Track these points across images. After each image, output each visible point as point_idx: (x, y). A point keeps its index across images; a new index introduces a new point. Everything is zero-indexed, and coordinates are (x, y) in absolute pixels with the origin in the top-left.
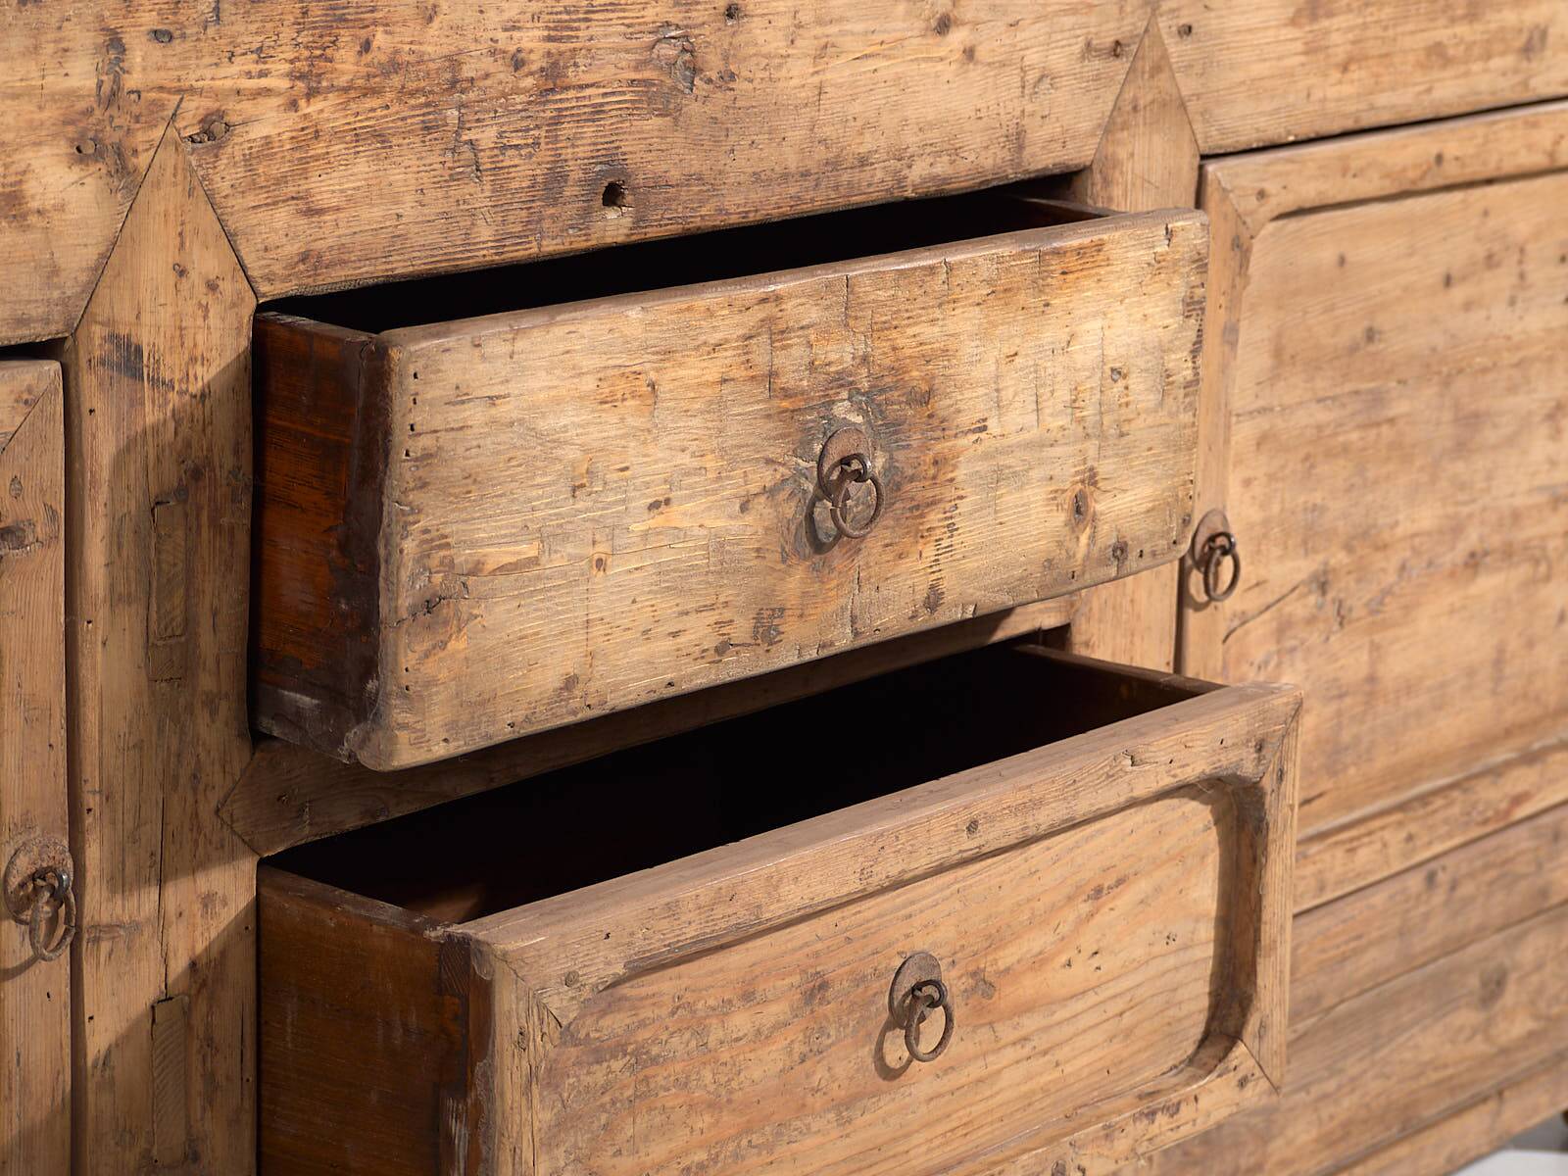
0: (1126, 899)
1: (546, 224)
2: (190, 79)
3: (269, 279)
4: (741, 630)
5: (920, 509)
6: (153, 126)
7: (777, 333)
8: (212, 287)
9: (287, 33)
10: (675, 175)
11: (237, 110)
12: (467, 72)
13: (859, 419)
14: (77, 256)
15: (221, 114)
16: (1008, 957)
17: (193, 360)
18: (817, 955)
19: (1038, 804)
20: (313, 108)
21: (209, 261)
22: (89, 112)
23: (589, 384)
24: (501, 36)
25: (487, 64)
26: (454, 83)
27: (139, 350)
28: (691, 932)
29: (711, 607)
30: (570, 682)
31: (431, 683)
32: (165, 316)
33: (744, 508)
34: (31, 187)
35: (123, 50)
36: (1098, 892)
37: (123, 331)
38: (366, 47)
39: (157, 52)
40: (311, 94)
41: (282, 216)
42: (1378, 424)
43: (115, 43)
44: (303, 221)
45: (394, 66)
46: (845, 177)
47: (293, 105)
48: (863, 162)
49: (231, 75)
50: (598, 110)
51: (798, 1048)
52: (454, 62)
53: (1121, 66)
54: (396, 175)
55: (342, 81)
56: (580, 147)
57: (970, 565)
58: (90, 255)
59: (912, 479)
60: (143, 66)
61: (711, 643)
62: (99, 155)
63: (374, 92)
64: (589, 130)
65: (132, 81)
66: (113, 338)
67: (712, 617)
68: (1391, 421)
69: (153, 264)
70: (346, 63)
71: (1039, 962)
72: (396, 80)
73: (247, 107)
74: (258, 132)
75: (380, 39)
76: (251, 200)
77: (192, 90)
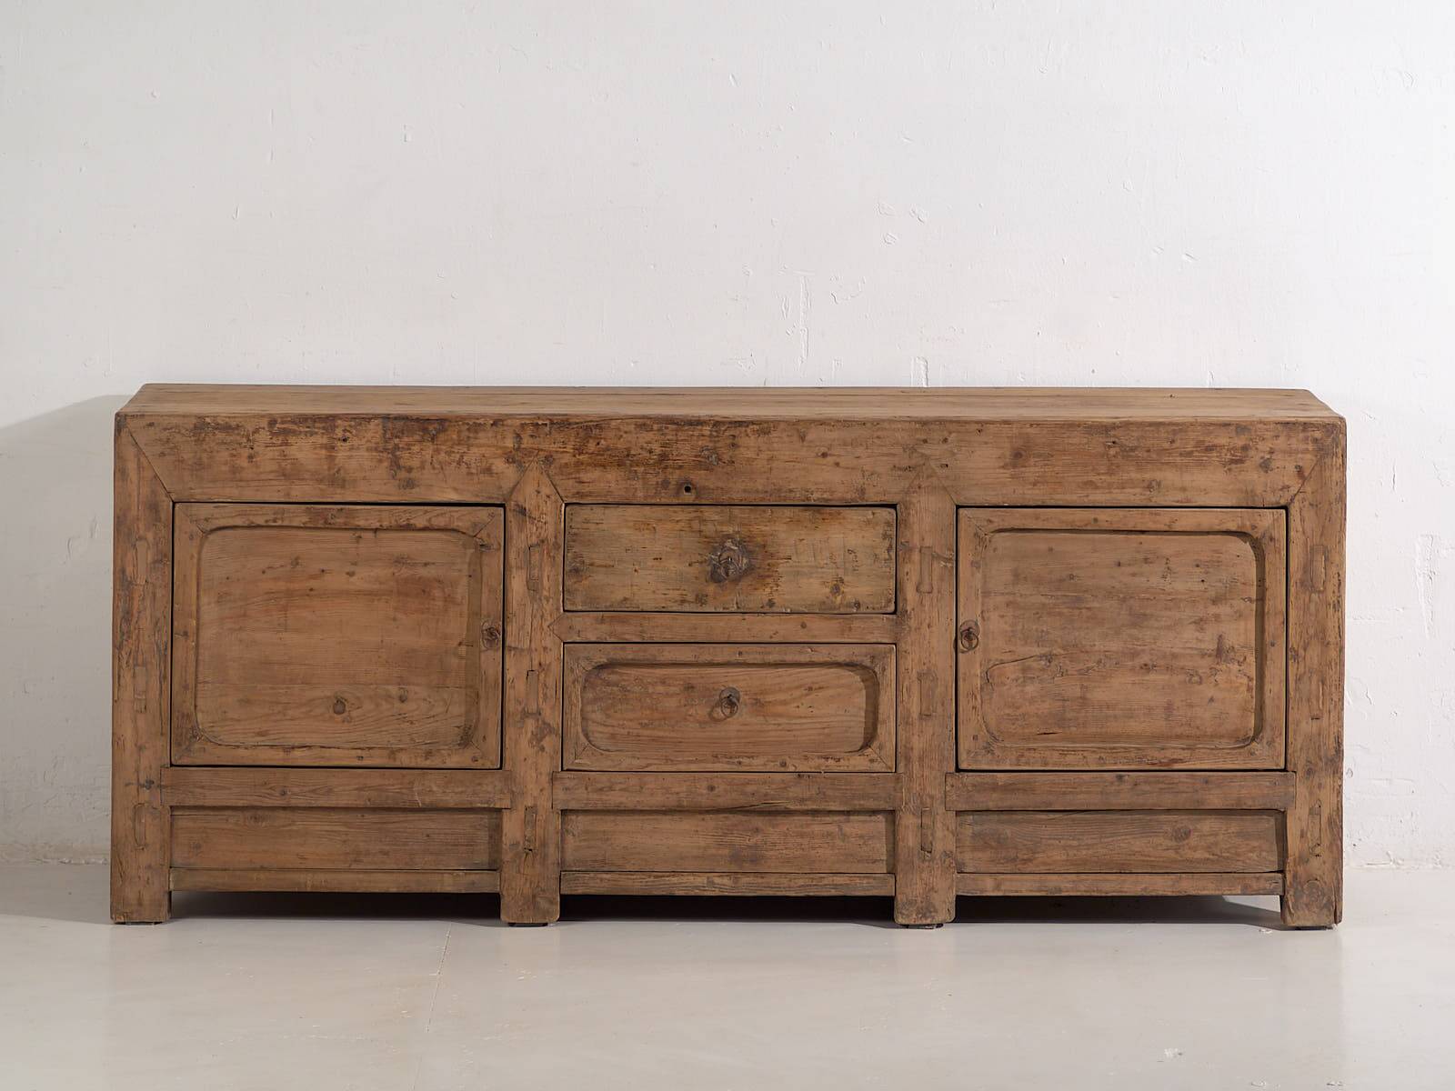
0: (821, 694)
1: (663, 495)
2: (541, 447)
3: (567, 497)
4: (691, 597)
5: (762, 577)
6: (530, 457)
7: (703, 521)
8: (548, 497)
9: (572, 439)
10: (712, 486)
11: (555, 456)
12: (633, 452)
13: (736, 548)
14: (507, 485)
15: (551, 456)
16: (770, 698)
17: (542, 514)
18: (689, 678)
19: (769, 653)
20: (581, 457)
21: (546, 490)
22: (511, 452)
23: (631, 524)
24: (645, 445)
25: (640, 451)
26: (628, 455)
27: (525, 509)
28: (630, 657)
29: (678, 590)
30: (625, 599)
31: (576, 590)
32: (533, 502)
33: (690, 565)
34: (494, 468)
35: (521, 438)
36: (810, 689)
37: (520, 504)
38: (598, 444)
39: (531, 440)
40: (579, 455)
41: (571, 482)
42: (1080, 609)
43: (518, 436)
44: (577, 484)
45: (608, 449)
46: (783, 495)
47: (574, 456)
48: (791, 491)
49: (553, 447)
50: (681, 467)
51: (683, 702)
52: (628, 449)
53: (912, 475)
54: (609, 476)
55: (590, 451)
56: (675, 477)
57: (786, 597)
58: (512, 485)
59: (759, 568)
60: (527, 442)
61: (679, 598)
62: (514, 462)
63: (602, 455)
64: (677, 471)
65: (523, 446)
66: (518, 505)
67: (679, 592)
68: (1089, 609)
69: (529, 489)
70: (592, 446)
71: (784, 703)
72: (609, 453)
73: (560, 455)
74: (563, 461)
75: (603, 442)
76: (561, 477)
77: (542, 450)
